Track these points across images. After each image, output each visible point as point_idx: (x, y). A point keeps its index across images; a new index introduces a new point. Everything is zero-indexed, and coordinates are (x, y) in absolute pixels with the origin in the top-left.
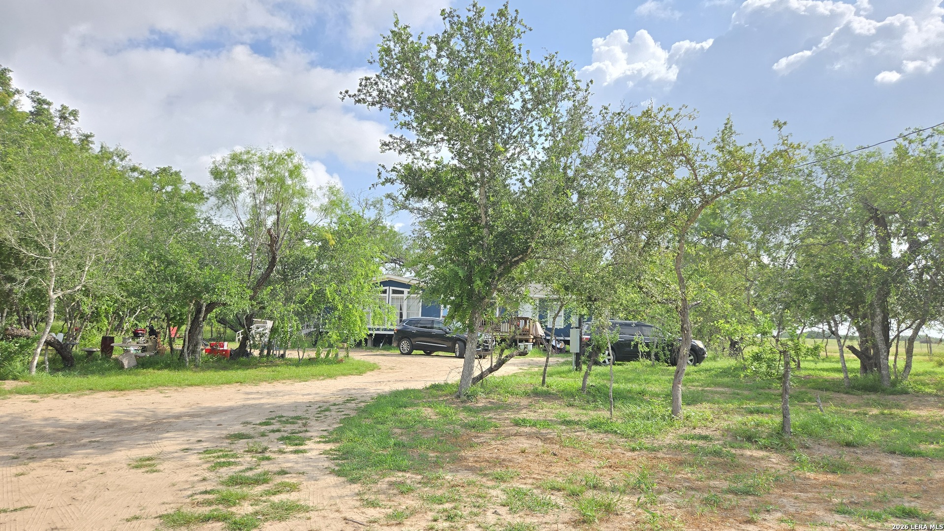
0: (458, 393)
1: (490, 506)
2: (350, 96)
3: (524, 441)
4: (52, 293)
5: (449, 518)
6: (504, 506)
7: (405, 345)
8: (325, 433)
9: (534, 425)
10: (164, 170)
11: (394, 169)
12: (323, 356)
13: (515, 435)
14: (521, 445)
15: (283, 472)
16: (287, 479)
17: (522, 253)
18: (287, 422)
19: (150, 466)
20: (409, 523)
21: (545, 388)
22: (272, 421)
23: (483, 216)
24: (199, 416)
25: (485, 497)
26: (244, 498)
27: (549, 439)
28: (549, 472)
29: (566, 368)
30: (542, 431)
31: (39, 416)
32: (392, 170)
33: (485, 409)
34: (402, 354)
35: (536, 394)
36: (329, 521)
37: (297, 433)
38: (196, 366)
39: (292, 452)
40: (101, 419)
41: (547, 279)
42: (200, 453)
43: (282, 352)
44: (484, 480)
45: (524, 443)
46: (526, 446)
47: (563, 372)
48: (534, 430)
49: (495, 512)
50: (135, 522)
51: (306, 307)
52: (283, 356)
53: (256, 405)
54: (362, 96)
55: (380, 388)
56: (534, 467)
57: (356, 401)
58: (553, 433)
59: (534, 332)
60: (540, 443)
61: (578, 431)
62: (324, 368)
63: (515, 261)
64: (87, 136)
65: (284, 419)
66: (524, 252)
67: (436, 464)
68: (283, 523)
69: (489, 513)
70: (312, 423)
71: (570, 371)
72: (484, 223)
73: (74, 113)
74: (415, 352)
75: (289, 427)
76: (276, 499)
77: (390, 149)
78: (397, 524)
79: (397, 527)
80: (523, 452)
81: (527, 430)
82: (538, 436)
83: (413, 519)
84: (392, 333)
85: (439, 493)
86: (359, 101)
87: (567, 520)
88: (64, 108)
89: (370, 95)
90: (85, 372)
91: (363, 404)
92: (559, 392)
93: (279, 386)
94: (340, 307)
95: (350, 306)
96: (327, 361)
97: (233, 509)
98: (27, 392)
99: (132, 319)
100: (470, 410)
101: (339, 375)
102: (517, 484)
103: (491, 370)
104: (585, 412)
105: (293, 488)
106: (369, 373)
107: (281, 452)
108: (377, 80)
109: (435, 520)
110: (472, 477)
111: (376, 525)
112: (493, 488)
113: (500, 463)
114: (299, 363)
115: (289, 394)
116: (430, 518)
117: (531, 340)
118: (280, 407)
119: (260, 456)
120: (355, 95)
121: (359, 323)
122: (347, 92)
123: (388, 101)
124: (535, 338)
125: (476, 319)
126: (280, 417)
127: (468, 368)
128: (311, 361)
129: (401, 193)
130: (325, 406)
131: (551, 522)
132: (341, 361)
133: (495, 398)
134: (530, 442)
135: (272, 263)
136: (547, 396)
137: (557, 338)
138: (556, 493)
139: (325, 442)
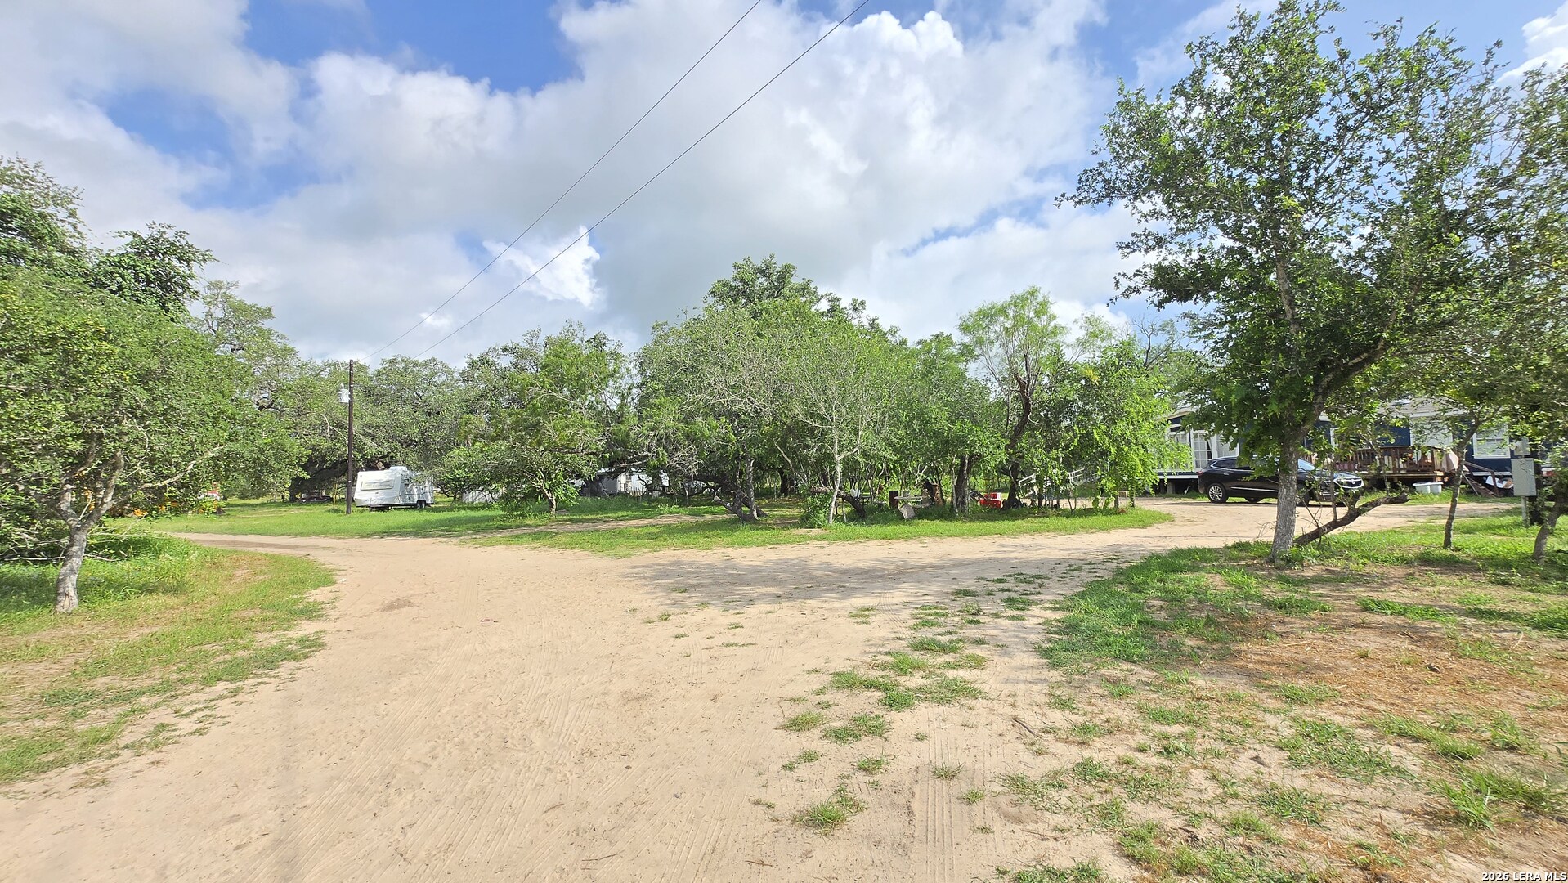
0: (1271, 556)
1: (1251, 743)
2: (1067, 199)
3: (1372, 639)
4: (836, 456)
5: (1167, 752)
6: (1281, 749)
7: (1215, 490)
8: (1061, 598)
9: (1403, 613)
10: (937, 336)
11: (1137, 273)
12: (1101, 505)
13: (1357, 626)
14: (1363, 644)
15: (979, 642)
16: (979, 652)
17: (1366, 349)
18: (1025, 581)
19: (865, 616)
20: (1098, 745)
21: (1448, 552)
22: (1009, 578)
23: (1287, 307)
24: (941, 567)
25: (1250, 726)
26: (918, 667)
27: (1431, 638)
28: (1408, 701)
29: (1508, 520)
30: (1418, 624)
31: (817, 560)
32: (1135, 275)
33: (1318, 580)
34: (1212, 502)
35: (1426, 560)
36: (993, 718)
37: (1027, 595)
38: (966, 517)
39: (1008, 618)
40: (861, 565)
41: (1433, 386)
42: (916, 608)
43: (1055, 502)
44: (1264, 696)
45: (1371, 642)
46: (1372, 647)
47: (1501, 527)
48: (1400, 620)
49: (1256, 759)
50: (813, 675)
51: (1072, 453)
52: (1057, 506)
53: (1002, 559)
54: (1084, 195)
55: (1163, 544)
56: (1379, 687)
57: (1119, 561)
58: (1439, 628)
59: (1445, 466)
60: (1407, 644)
61: (1506, 631)
62: (1099, 519)
63: (1355, 365)
64: (874, 320)
65: (1021, 577)
66: (1371, 349)
67: (1192, 659)
68: (941, 708)
69: (1244, 758)
70: (1052, 584)
71: (1517, 525)
72: (1289, 318)
73: (863, 303)
74: (1230, 499)
75: (1023, 587)
76: (951, 674)
77: (1134, 251)
78: (1080, 743)
79: (1077, 748)
80: (1364, 656)
81: (1386, 619)
82: (1402, 632)
83: (1108, 740)
84: (1197, 477)
85: (1172, 705)
86: (1080, 202)
87: (1413, 807)
88: (855, 300)
89: (1094, 191)
90: (874, 522)
91: (1126, 564)
92: (1480, 558)
93: (1039, 539)
94: (1113, 451)
95: (1126, 449)
96: (1106, 512)
97: (901, 679)
98: (824, 538)
99: (922, 474)
100: (1288, 582)
101: (1115, 528)
102: (1325, 713)
103: (1335, 524)
104: (1532, 596)
105: (979, 663)
106: (1156, 526)
107: (996, 616)
108: (1101, 168)
109: (1141, 750)
110: (1241, 688)
111: (1050, 737)
112: (1276, 712)
113: (1303, 669)
114: (1071, 514)
115: (1049, 546)
116: (1134, 745)
117: (1439, 479)
118: (1026, 563)
119: (971, 617)
120: (1074, 196)
121: (1140, 467)
122: (1063, 195)
123: (1119, 190)
124: (1446, 474)
125: (1291, 454)
126: (1019, 574)
127: (1285, 523)
128: (1086, 512)
129: (1152, 302)
130: (1078, 564)
131: (1372, 802)
132: (1123, 512)
133: (1337, 564)
134: (1384, 641)
135: (1027, 409)
136: (1451, 565)
137: (1497, 473)
138: (1410, 744)
139: (1055, 609)
